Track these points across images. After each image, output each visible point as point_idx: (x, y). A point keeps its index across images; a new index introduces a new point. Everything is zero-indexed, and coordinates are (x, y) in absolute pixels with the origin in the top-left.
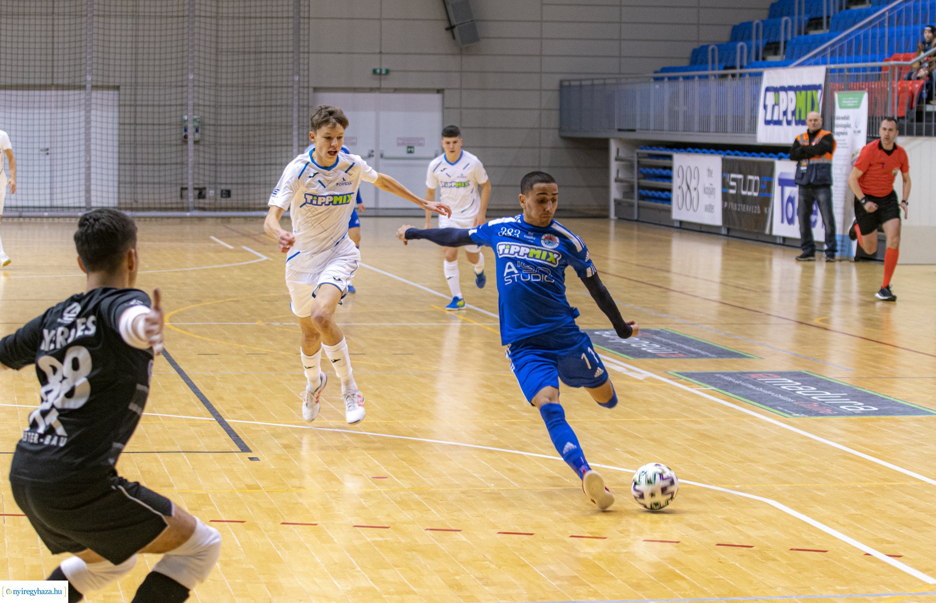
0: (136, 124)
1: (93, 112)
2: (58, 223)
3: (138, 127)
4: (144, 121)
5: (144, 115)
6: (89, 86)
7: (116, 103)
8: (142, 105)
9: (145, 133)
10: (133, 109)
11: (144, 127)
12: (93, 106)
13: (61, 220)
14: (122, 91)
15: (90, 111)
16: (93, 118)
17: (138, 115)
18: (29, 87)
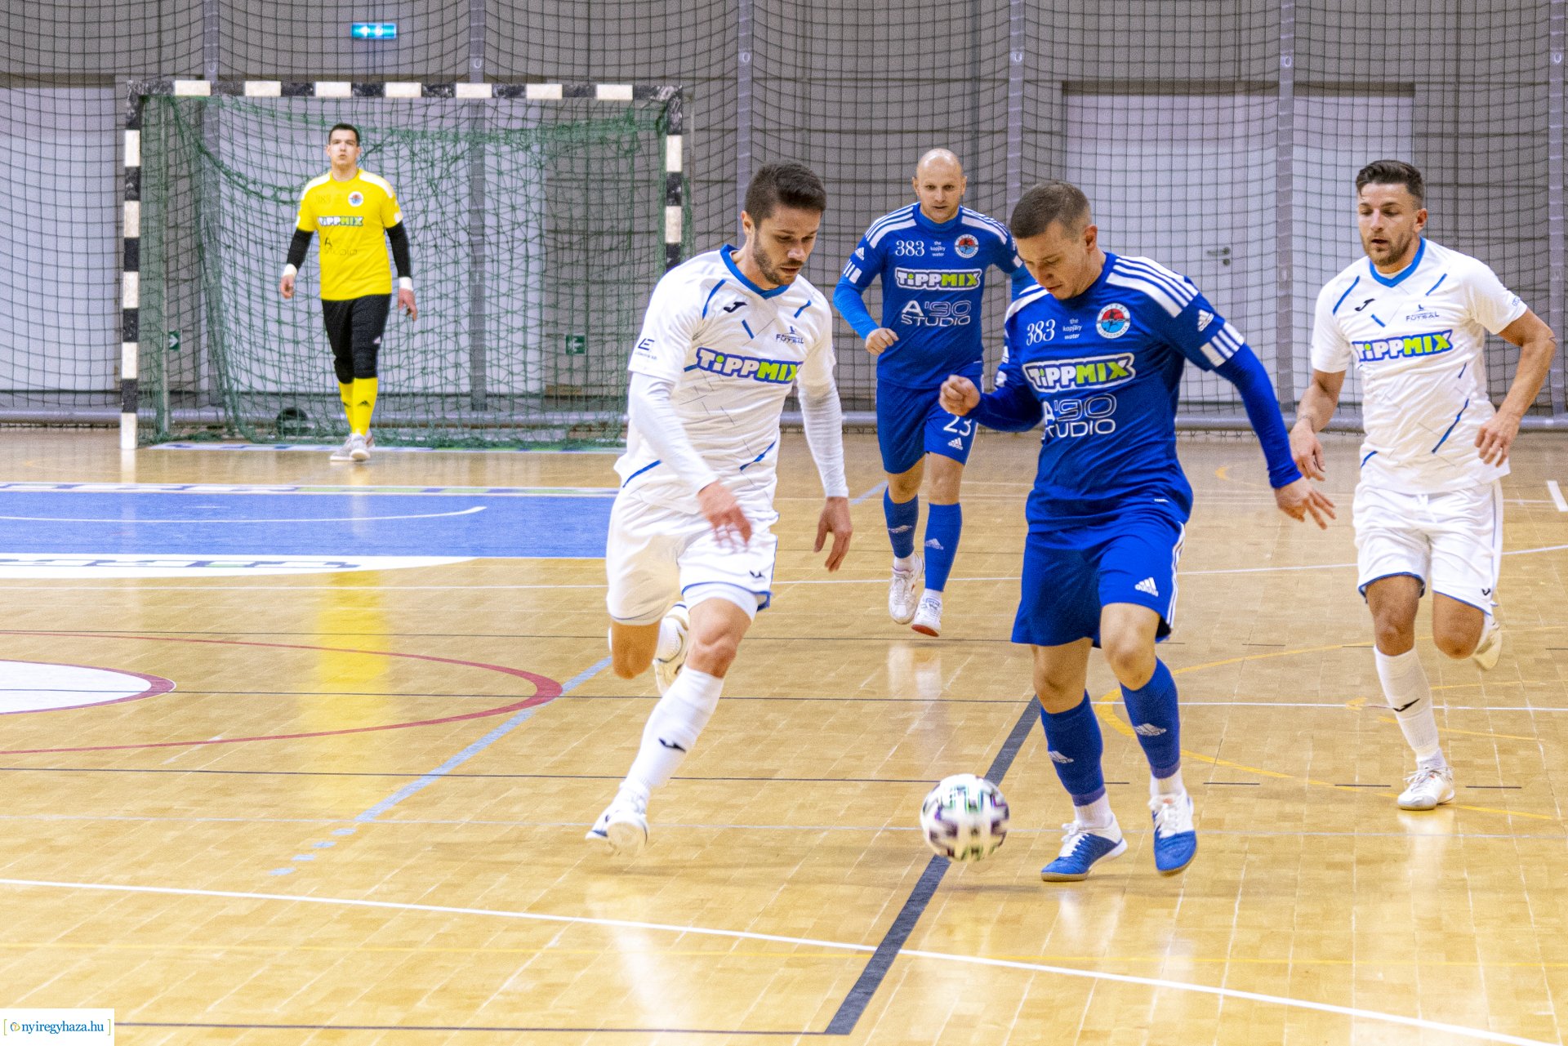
0: (1457, 185)
1: (1298, 153)
2: (1207, 443)
3: (1463, 193)
4: (1480, 177)
5: (1479, 162)
6: (1286, 83)
7: (1405, 129)
8: (1473, 136)
9: (1480, 207)
10: (1449, 144)
11: (1480, 193)
12: (1298, 137)
13: (1214, 436)
14: (1420, 97)
15: (1289, 150)
16: (1297, 168)
17: (1464, 161)
18: (1173, 87)
